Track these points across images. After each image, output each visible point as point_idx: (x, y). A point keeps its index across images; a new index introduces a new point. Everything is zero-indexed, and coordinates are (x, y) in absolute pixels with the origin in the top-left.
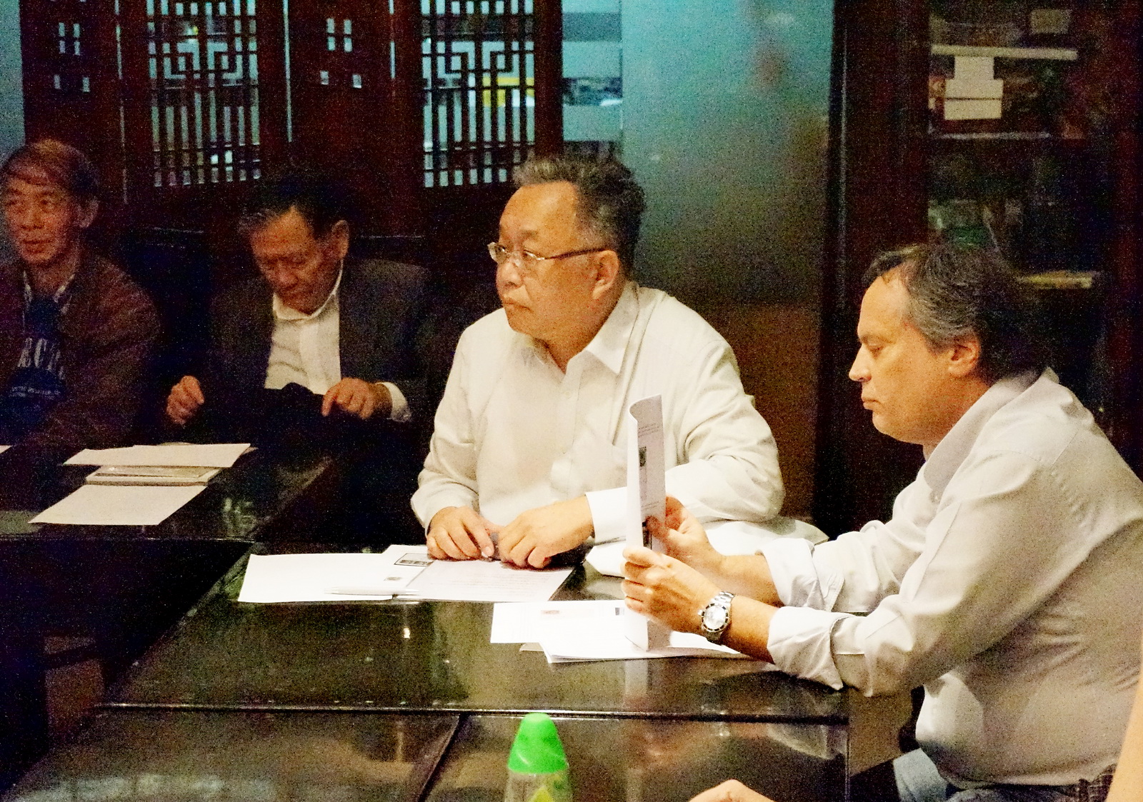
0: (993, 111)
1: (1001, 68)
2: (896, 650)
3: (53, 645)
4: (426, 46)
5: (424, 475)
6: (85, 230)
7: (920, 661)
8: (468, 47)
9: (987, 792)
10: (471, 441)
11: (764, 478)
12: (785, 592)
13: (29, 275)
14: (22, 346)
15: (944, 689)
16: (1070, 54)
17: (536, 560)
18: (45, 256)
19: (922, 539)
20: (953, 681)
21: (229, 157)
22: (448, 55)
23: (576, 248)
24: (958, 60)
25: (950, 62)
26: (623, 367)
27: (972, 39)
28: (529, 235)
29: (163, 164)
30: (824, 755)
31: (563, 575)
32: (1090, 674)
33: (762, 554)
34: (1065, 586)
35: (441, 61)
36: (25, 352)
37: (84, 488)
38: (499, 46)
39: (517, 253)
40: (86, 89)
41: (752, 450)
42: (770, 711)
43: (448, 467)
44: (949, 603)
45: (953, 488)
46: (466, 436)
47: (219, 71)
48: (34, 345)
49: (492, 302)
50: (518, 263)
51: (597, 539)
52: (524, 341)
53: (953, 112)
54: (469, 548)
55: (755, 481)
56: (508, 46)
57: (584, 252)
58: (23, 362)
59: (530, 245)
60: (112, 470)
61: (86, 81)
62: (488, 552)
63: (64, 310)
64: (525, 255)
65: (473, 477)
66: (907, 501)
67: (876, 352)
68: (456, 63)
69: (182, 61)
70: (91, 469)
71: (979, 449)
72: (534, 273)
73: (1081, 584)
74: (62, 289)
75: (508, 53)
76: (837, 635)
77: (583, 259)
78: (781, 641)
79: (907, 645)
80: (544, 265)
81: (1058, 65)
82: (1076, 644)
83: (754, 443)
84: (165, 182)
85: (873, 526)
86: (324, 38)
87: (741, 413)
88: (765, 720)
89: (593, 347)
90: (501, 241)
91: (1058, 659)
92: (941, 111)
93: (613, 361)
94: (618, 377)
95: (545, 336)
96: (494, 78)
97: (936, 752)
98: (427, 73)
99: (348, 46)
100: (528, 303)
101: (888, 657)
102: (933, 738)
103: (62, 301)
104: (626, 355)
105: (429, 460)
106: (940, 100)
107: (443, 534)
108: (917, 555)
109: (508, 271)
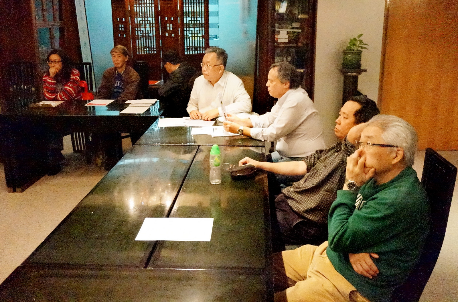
0: (287, 41)
1: (288, 33)
2: (273, 134)
3: (123, 135)
4: (185, 29)
5: (188, 104)
6: (126, 61)
7: (278, 135)
8: (193, 29)
9: (288, 158)
10: (197, 99)
11: (249, 105)
12: (254, 125)
13: (117, 69)
14: (115, 82)
15: (281, 141)
16: (300, 31)
17: (209, 119)
18: (119, 66)
19: (278, 116)
20: (282, 140)
21: (148, 49)
22: (189, 30)
23: (216, 65)
24: (280, 32)
25: (279, 32)
26: (224, 85)
27: (282, 28)
28: (208, 62)
29: (139, 50)
30: (260, 152)
31: (214, 122)
32: (306, 138)
33: (250, 118)
34: (302, 123)
35: (188, 31)
36: (116, 83)
37: (129, 107)
38: (198, 29)
39: (206, 65)
40: (125, 37)
41: (247, 100)
42: (251, 145)
43: (193, 103)
44: (283, 125)
45: (283, 106)
46: (196, 98)
47: (148, 33)
48: (118, 82)
49: (201, 74)
50: (206, 67)
51: (220, 116)
52: (206, 81)
53: (279, 41)
54: (197, 117)
55: (247, 106)
56: (200, 29)
57: (218, 65)
58: (116, 85)
59: (208, 64)
60: (133, 104)
61: (125, 35)
62: (200, 118)
63: (123, 76)
64: (207, 66)
65: (197, 105)
66: (274, 109)
67: (271, 82)
68: (190, 32)
69: (142, 31)
70: (129, 104)
71: (288, 99)
72: (209, 69)
73: (304, 123)
74: (123, 72)
75: (200, 30)
76: (263, 131)
77: (218, 66)
78: (253, 133)
79: (275, 133)
80: (211, 67)
81: (298, 33)
82: (303, 133)
83: (247, 99)
84: (139, 53)
85: (268, 113)
86: (167, 27)
87: (244, 94)
88: (250, 146)
89: (218, 82)
90: (203, 63)
91: (300, 136)
92: (277, 41)
93: (222, 85)
94: (223, 87)
95: (210, 80)
96: (197, 35)
97: (279, 152)
98: (185, 34)
99: (171, 29)
100: (208, 74)
101: (272, 135)
102: (279, 149)
103: (123, 74)
104: (224, 84)
105: (189, 102)
106: (277, 39)
107: (193, 115)
108: (276, 118)
109: (204, 68)
